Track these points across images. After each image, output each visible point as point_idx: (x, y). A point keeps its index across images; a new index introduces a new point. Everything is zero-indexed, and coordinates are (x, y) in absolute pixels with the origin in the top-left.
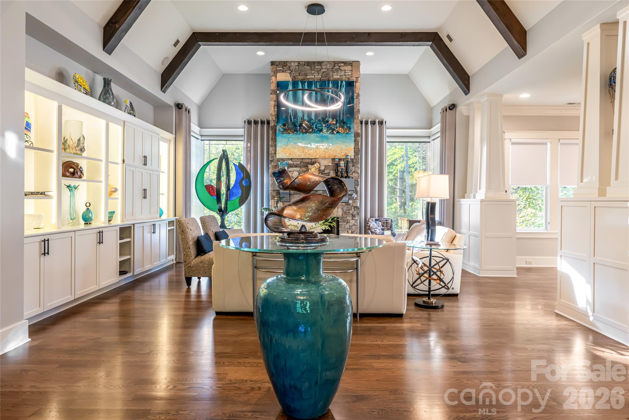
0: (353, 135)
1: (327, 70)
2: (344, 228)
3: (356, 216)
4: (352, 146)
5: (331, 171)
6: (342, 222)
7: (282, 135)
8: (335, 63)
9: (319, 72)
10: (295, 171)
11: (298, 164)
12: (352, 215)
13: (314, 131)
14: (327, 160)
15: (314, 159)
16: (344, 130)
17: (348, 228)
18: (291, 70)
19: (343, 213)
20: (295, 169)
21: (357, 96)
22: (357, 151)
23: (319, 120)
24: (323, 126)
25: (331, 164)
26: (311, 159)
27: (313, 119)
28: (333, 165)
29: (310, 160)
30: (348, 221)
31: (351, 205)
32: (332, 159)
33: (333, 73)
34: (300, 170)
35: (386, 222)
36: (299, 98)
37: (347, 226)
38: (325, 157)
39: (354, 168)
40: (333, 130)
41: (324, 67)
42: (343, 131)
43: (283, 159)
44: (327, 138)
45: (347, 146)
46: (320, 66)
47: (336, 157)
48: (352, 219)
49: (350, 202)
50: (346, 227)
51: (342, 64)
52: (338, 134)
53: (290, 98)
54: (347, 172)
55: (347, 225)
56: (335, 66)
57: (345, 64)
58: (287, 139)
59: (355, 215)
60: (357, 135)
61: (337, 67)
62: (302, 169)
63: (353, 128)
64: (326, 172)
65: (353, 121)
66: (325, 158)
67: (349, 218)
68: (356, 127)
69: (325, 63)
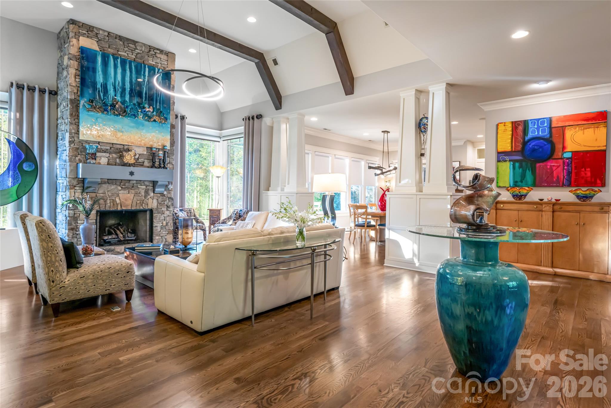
0: (169, 126)
1: (141, 52)
2: (159, 219)
3: (171, 206)
5: (146, 160)
6: (157, 214)
7: (87, 113)
8: (150, 47)
9: (133, 52)
10: (104, 157)
11: (107, 150)
12: (167, 206)
13: (128, 115)
14: (142, 148)
15: (127, 145)
16: (160, 119)
17: (162, 220)
18: (99, 39)
19: (159, 204)
20: (104, 154)
21: (172, 88)
22: (173, 143)
23: (134, 104)
24: (139, 111)
25: (145, 153)
26: (124, 145)
27: (127, 102)
28: (148, 154)
29: (123, 146)
30: (163, 212)
31: (166, 196)
32: (147, 147)
33: (149, 58)
34: (109, 157)
35: (190, 212)
36: (110, 74)
37: (162, 218)
38: (140, 144)
39: (169, 158)
40: (150, 117)
41: (138, 48)
42: (160, 120)
43: (88, 141)
44: (143, 125)
45: (163, 136)
46: (134, 46)
48: (167, 210)
49: (165, 193)
50: (161, 219)
51: (158, 52)
52: (154, 122)
53: (99, 72)
54: (164, 163)
55: (162, 216)
56: (150, 51)
57: (161, 52)
58: (95, 119)
59: (170, 206)
60: (173, 127)
61: (152, 52)
62: (113, 156)
63: (170, 119)
64: (140, 160)
65: (170, 112)
66: (139, 147)
67: (164, 209)
68: (171, 118)
69: (140, 44)
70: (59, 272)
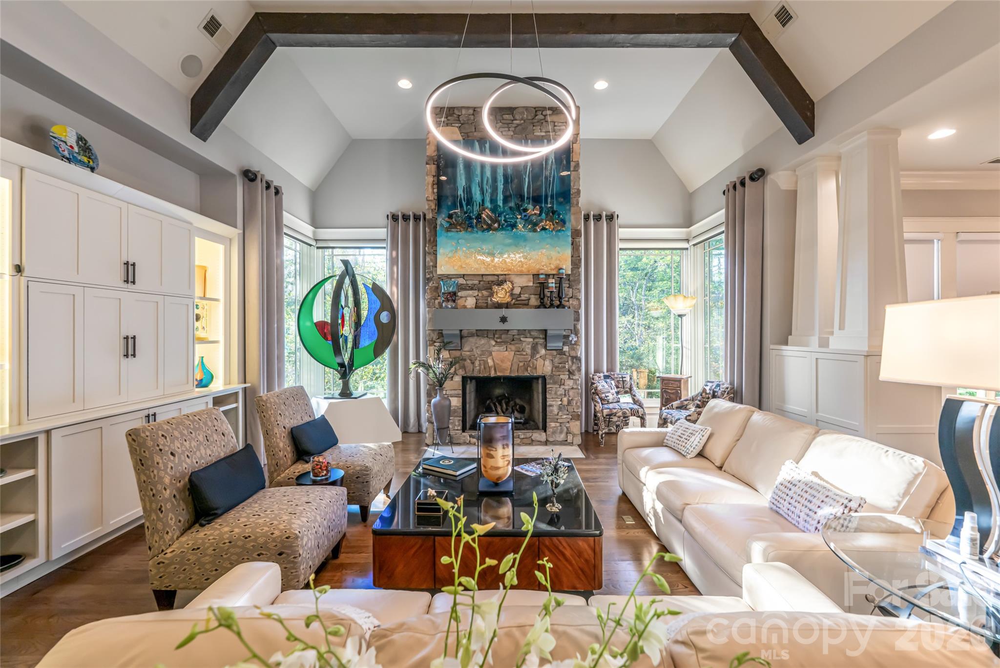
0: (569, 234)
1: (522, 122)
2: (556, 393)
3: (576, 372)
4: (568, 252)
5: (532, 296)
6: (551, 384)
7: (446, 234)
8: (536, 109)
9: (510, 125)
10: (470, 296)
11: (475, 284)
12: (569, 371)
13: (502, 226)
14: (525, 276)
15: (502, 275)
16: (553, 225)
17: (561, 395)
18: (462, 122)
19: (554, 369)
20: (470, 292)
21: (575, 167)
22: (576, 264)
23: (511, 208)
24: (518, 218)
25: (531, 284)
26: (498, 275)
27: (500, 206)
28: (535, 285)
29: (496, 277)
30: (563, 381)
31: (567, 354)
32: (533, 275)
33: (534, 128)
34: (478, 295)
35: (623, 380)
36: (476, 170)
37: (561, 391)
38: (521, 271)
39: (571, 290)
40: (536, 224)
41: (517, 117)
42: (552, 227)
43: (449, 275)
44: (525, 240)
45: (559, 253)
46: (511, 116)
47: (542, 272)
48: (569, 378)
49: (566, 349)
50: (559, 393)
51: (549, 112)
52: (543, 232)
53: (460, 171)
54: (560, 298)
55: (561, 389)
56: (536, 115)
57: (553, 111)
58: (456, 241)
59: (573, 371)
60: (576, 234)
61: (540, 117)
62: (482, 294)
63: (570, 221)
64: (523, 297)
65: (570, 210)
66: (521, 274)
67: (564, 377)
68: (574, 220)
69: (520, 110)
70: (158, 531)
